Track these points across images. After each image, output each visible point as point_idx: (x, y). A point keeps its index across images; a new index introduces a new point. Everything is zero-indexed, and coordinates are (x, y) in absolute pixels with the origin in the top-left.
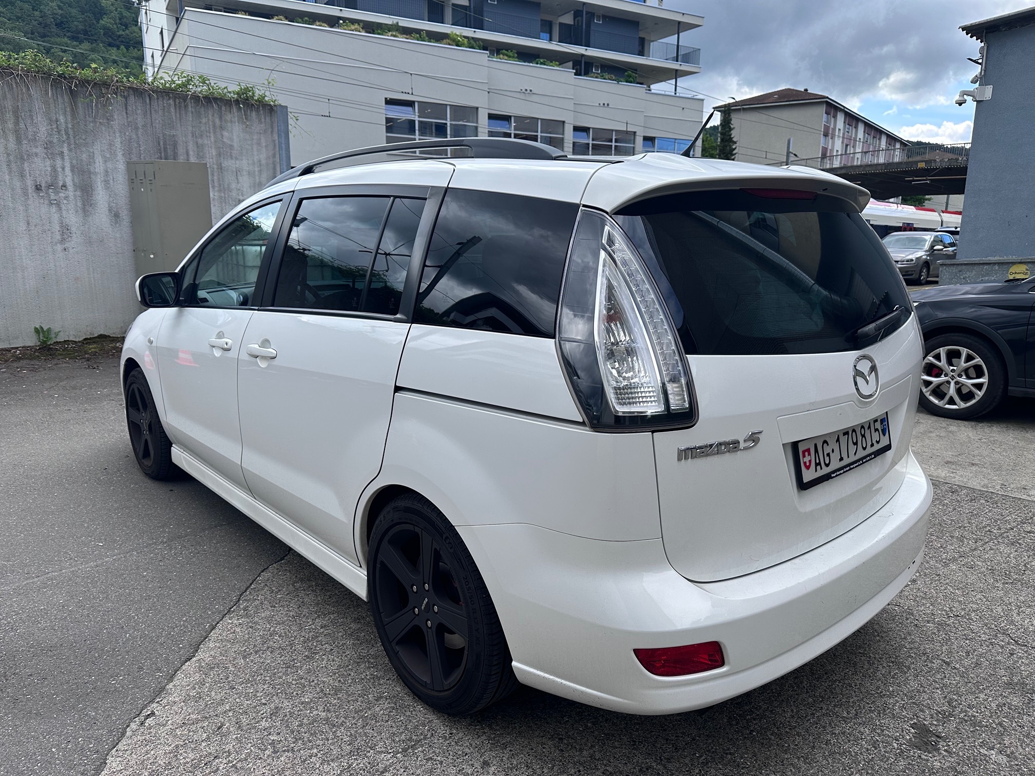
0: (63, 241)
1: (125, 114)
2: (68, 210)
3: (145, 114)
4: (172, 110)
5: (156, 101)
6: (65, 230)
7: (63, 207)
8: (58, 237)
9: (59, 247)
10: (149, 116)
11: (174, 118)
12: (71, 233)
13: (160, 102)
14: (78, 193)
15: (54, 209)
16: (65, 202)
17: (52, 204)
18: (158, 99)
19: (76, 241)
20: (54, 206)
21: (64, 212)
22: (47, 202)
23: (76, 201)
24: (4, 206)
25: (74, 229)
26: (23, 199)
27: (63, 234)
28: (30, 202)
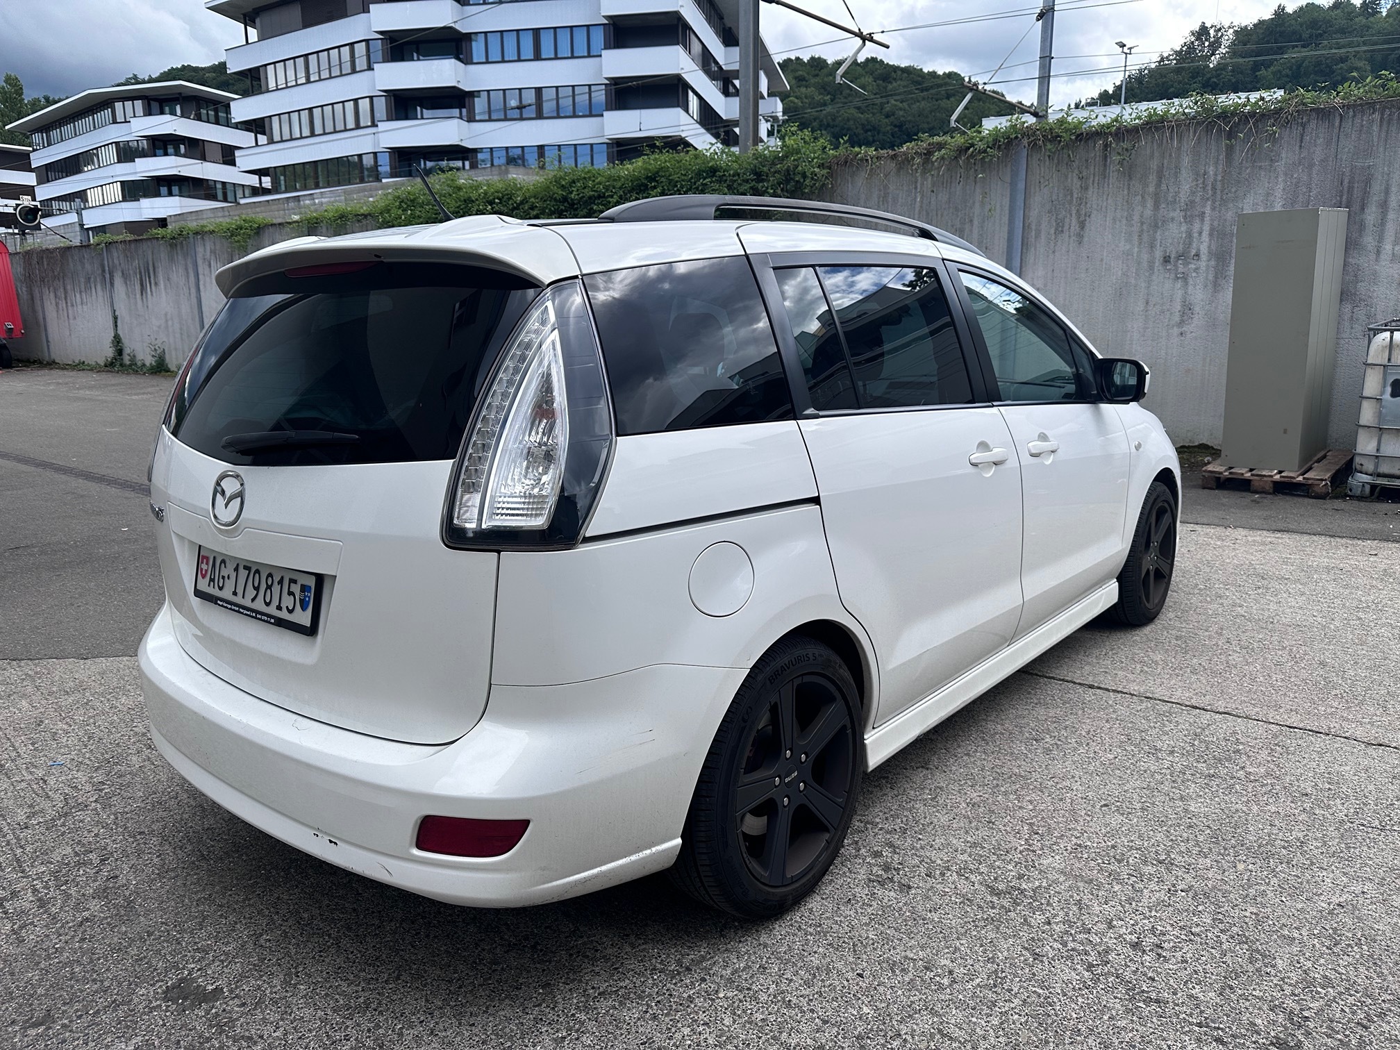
0: (1181, 323)
1: (1297, 148)
2: (1195, 286)
3: (1328, 143)
4: (1375, 128)
5: (1350, 120)
6: (1187, 309)
7: (1191, 281)
8: (1177, 318)
9: (1176, 331)
10: (1334, 145)
11: (1375, 139)
12: (1192, 314)
13: (1358, 121)
14: (1213, 263)
15: (1179, 284)
16: (1194, 274)
17: (1178, 278)
18: (1354, 116)
19: (1198, 321)
20: (1180, 281)
21: (1190, 288)
22: (1173, 276)
23: (1207, 273)
24: (1126, 283)
25: (1197, 309)
26: (1147, 274)
27: (1183, 314)
28: (1154, 277)
